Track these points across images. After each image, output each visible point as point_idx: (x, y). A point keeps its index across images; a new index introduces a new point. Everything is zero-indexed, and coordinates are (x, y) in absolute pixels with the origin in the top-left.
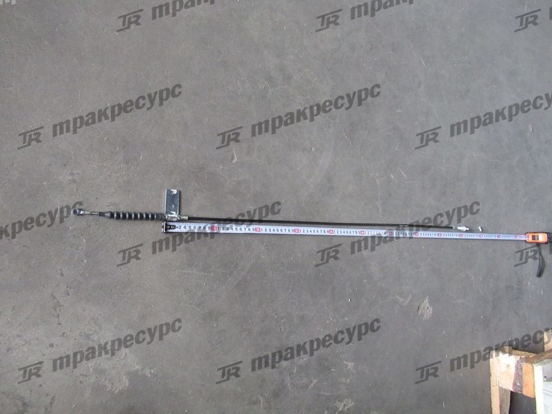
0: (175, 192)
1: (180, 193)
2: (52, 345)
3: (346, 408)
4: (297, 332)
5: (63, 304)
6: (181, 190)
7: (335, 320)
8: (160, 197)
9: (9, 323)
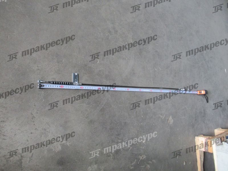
0: (76, 74)
1: (78, 74)
2: (32, 133)
3: (143, 158)
4: (124, 128)
5: (35, 117)
6: (79, 73)
7: (137, 124)
8: (71, 76)
9: (15, 124)
